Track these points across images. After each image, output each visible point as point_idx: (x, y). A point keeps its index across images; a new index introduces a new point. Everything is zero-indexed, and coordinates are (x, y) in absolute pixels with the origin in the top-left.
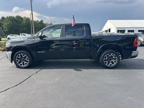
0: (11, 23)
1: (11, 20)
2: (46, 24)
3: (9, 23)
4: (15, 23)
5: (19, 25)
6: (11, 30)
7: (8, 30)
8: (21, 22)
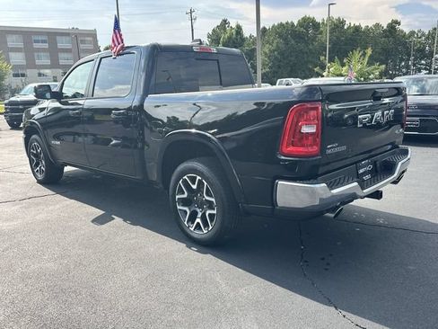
0: (282, 46)
1: (280, 37)
2: (412, 33)
3: (275, 45)
4: (293, 42)
5: (306, 50)
6: (279, 67)
7: (270, 68)
8: (314, 39)
